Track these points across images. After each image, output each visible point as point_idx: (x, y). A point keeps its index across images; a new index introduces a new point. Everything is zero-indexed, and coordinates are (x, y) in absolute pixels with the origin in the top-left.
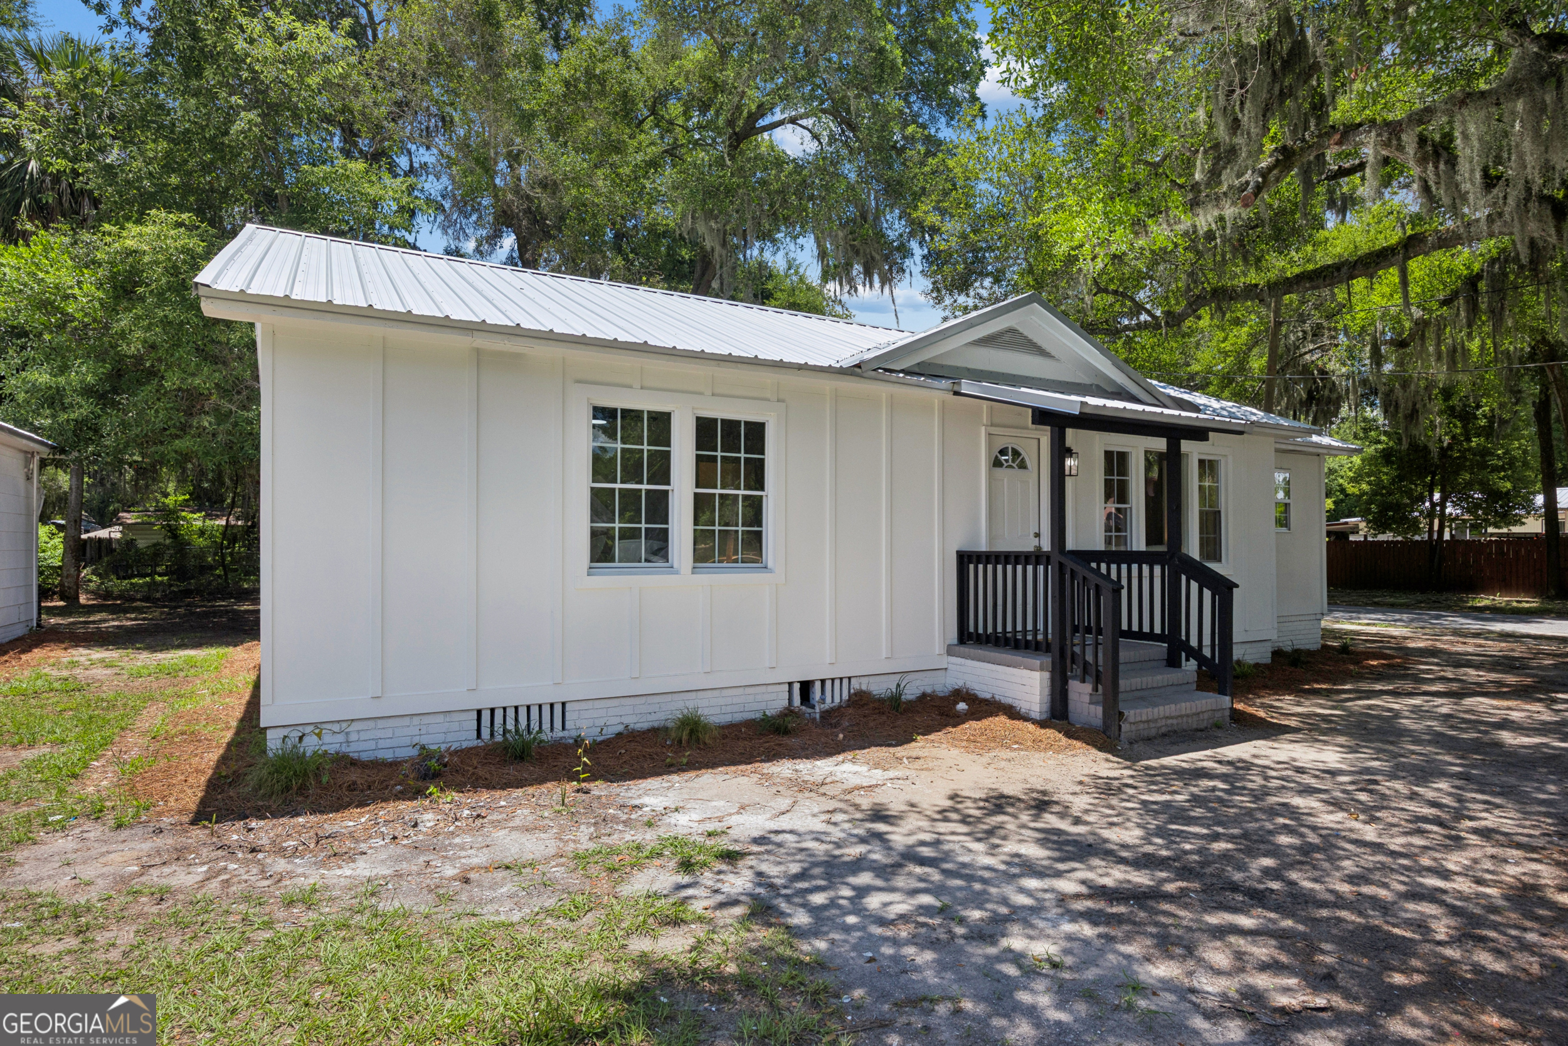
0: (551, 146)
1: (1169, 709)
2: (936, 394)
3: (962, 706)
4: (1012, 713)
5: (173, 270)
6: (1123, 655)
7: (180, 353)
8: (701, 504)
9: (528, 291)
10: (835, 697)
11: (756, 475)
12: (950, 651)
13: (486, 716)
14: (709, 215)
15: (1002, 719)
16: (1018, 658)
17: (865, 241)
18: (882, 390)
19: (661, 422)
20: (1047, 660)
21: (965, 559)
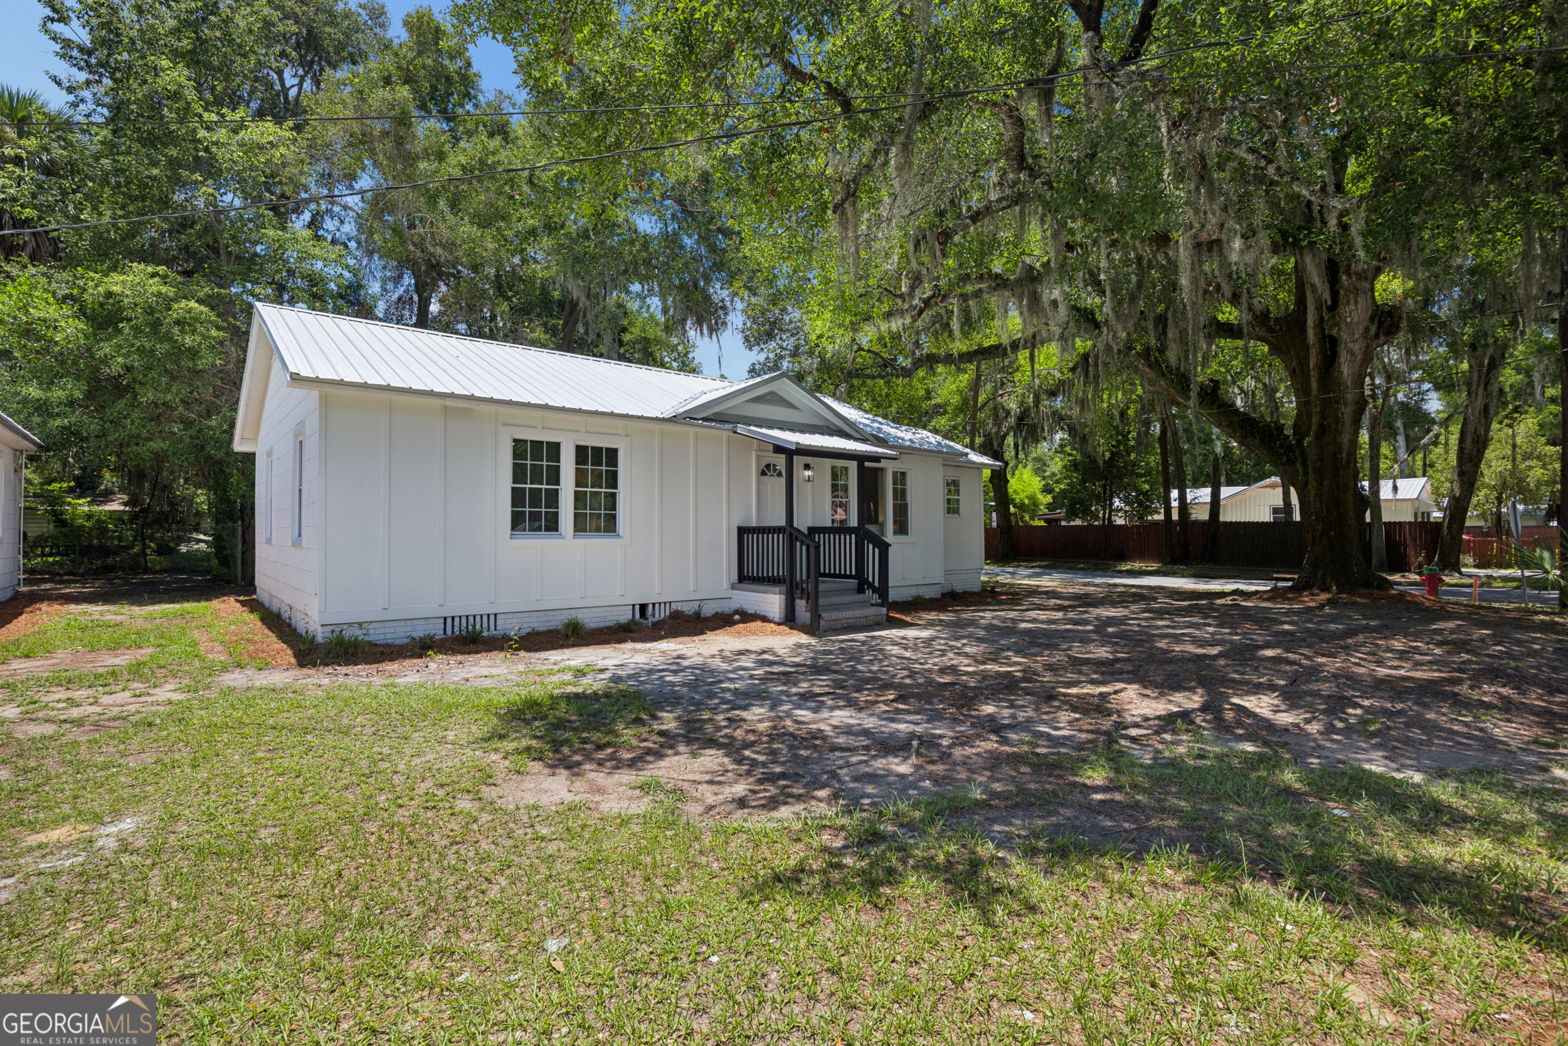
0: (450, 217)
1: (849, 614)
2: (722, 433)
3: (737, 617)
4: (765, 619)
5: (150, 310)
6: (822, 587)
7: (154, 374)
8: (579, 497)
9: (462, 358)
10: (661, 614)
11: (612, 480)
12: (733, 587)
13: (449, 621)
14: (577, 275)
15: (759, 623)
16: (768, 588)
17: (697, 303)
18: (691, 431)
19: (554, 449)
20: (784, 588)
21: (742, 531)
